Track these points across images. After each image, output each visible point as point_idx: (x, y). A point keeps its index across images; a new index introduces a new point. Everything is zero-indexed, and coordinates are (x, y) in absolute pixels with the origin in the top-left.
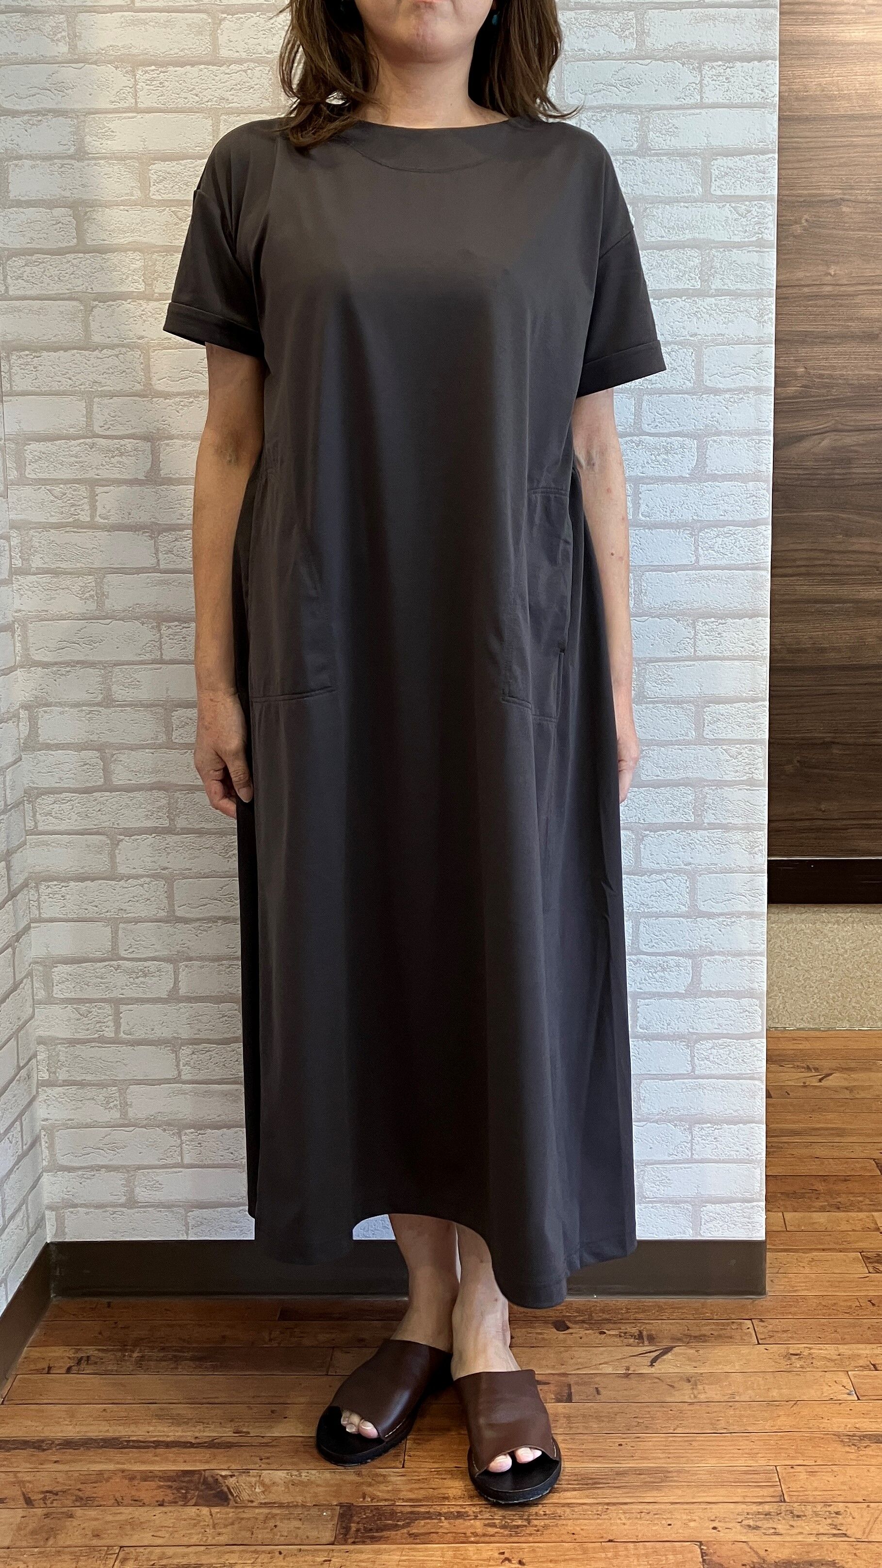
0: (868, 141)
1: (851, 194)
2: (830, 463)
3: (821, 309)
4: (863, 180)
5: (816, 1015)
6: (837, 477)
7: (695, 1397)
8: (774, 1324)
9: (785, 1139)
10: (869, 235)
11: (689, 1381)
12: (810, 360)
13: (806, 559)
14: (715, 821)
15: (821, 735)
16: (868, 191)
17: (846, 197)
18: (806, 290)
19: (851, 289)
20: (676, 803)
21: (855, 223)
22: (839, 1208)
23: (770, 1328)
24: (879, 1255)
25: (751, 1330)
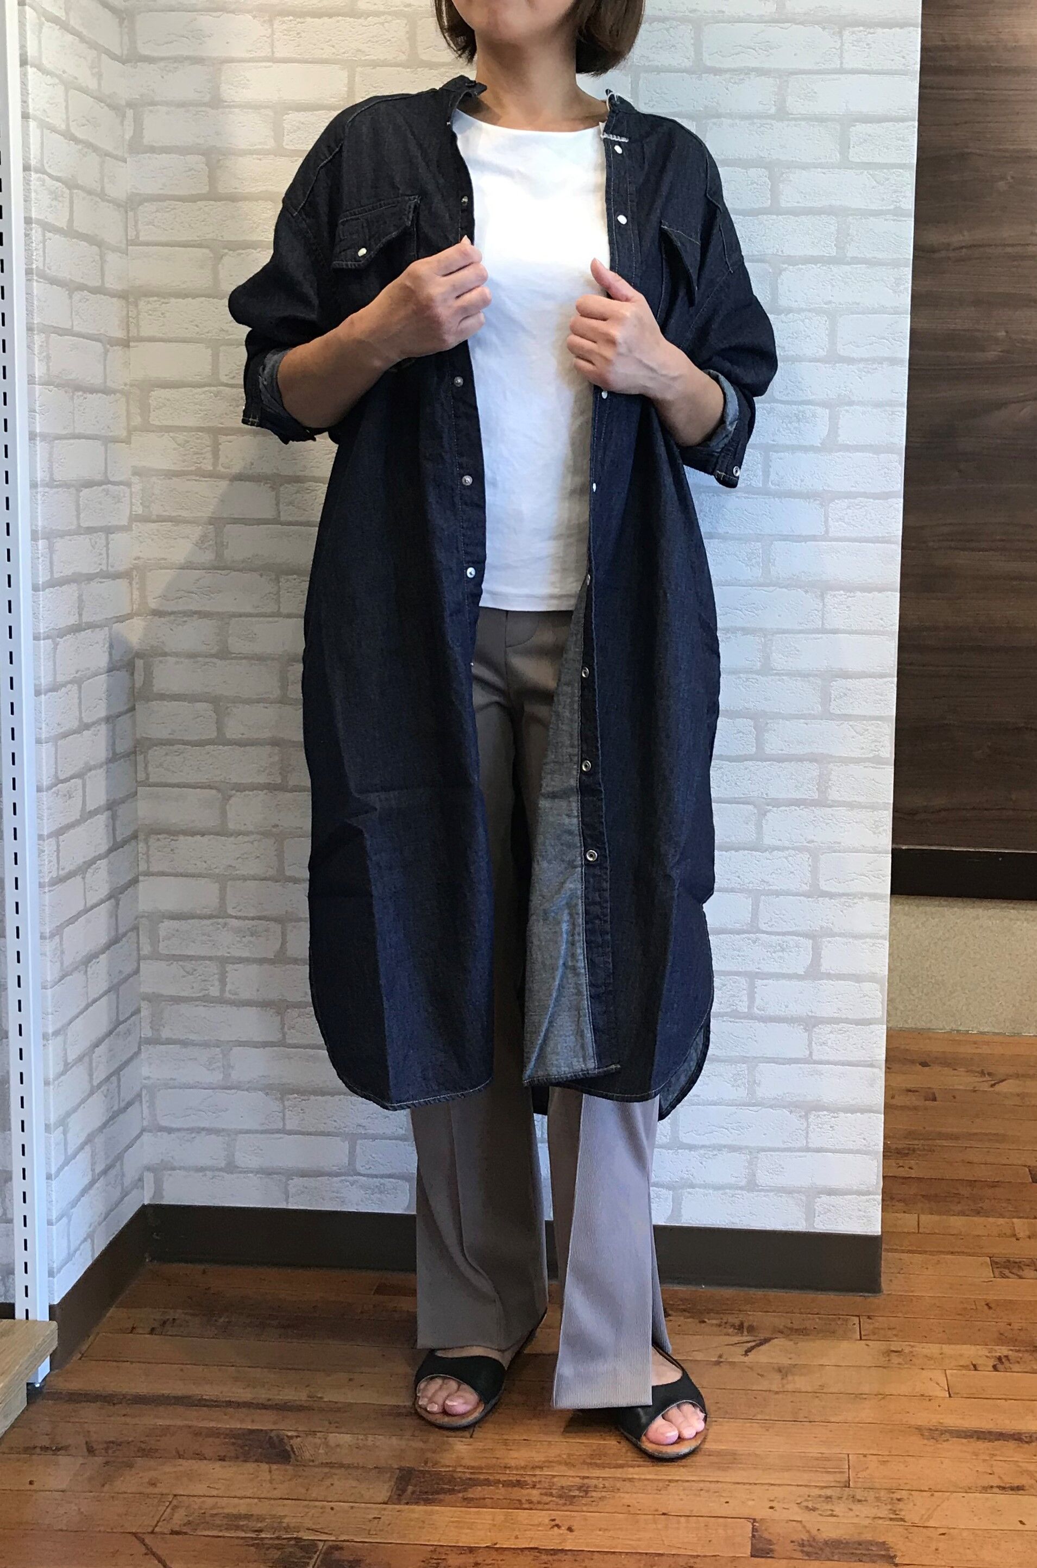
5: (1001, 1019)
7: (784, 1386)
8: (880, 1322)
11: (780, 1371)
12: (1012, 324)
14: (840, 799)
15: (1015, 720)
18: (1010, 249)
20: (801, 779)
22: (979, 1213)
23: (877, 1325)
24: (1009, 1261)
25: (857, 1327)
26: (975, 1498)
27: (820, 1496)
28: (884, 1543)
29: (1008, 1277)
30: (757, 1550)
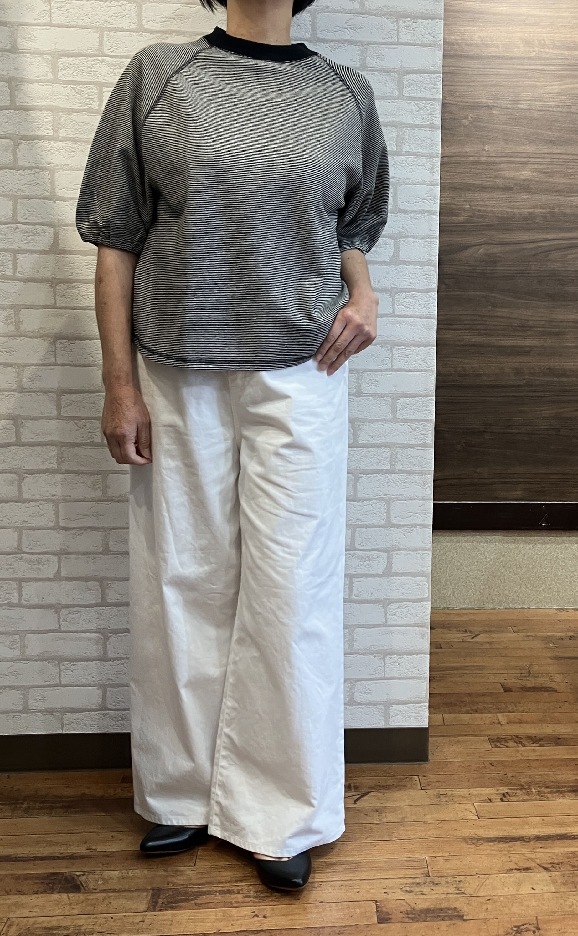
0: (508, 72)
1: (497, 103)
2: (484, 263)
3: (480, 171)
4: (506, 95)
5: (472, 600)
6: (489, 272)
7: (380, 820)
8: (432, 778)
9: (448, 672)
10: (509, 128)
11: (377, 811)
12: (473, 201)
13: (469, 320)
14: (403, 469)
15: (478, 427)
16: (508, 102)
17: (495, 105)
18: (471, 159)
19: (497, 160)
20: (380, 457)
21: (500, 120)
22: (476, 711)
23: (429, 780)
24: (498, 738)
25: (418, 782)
26: (504, 877)
27: (413, 883)
28: (455, 909)
29: (500, 747)
30: (382, 919)
